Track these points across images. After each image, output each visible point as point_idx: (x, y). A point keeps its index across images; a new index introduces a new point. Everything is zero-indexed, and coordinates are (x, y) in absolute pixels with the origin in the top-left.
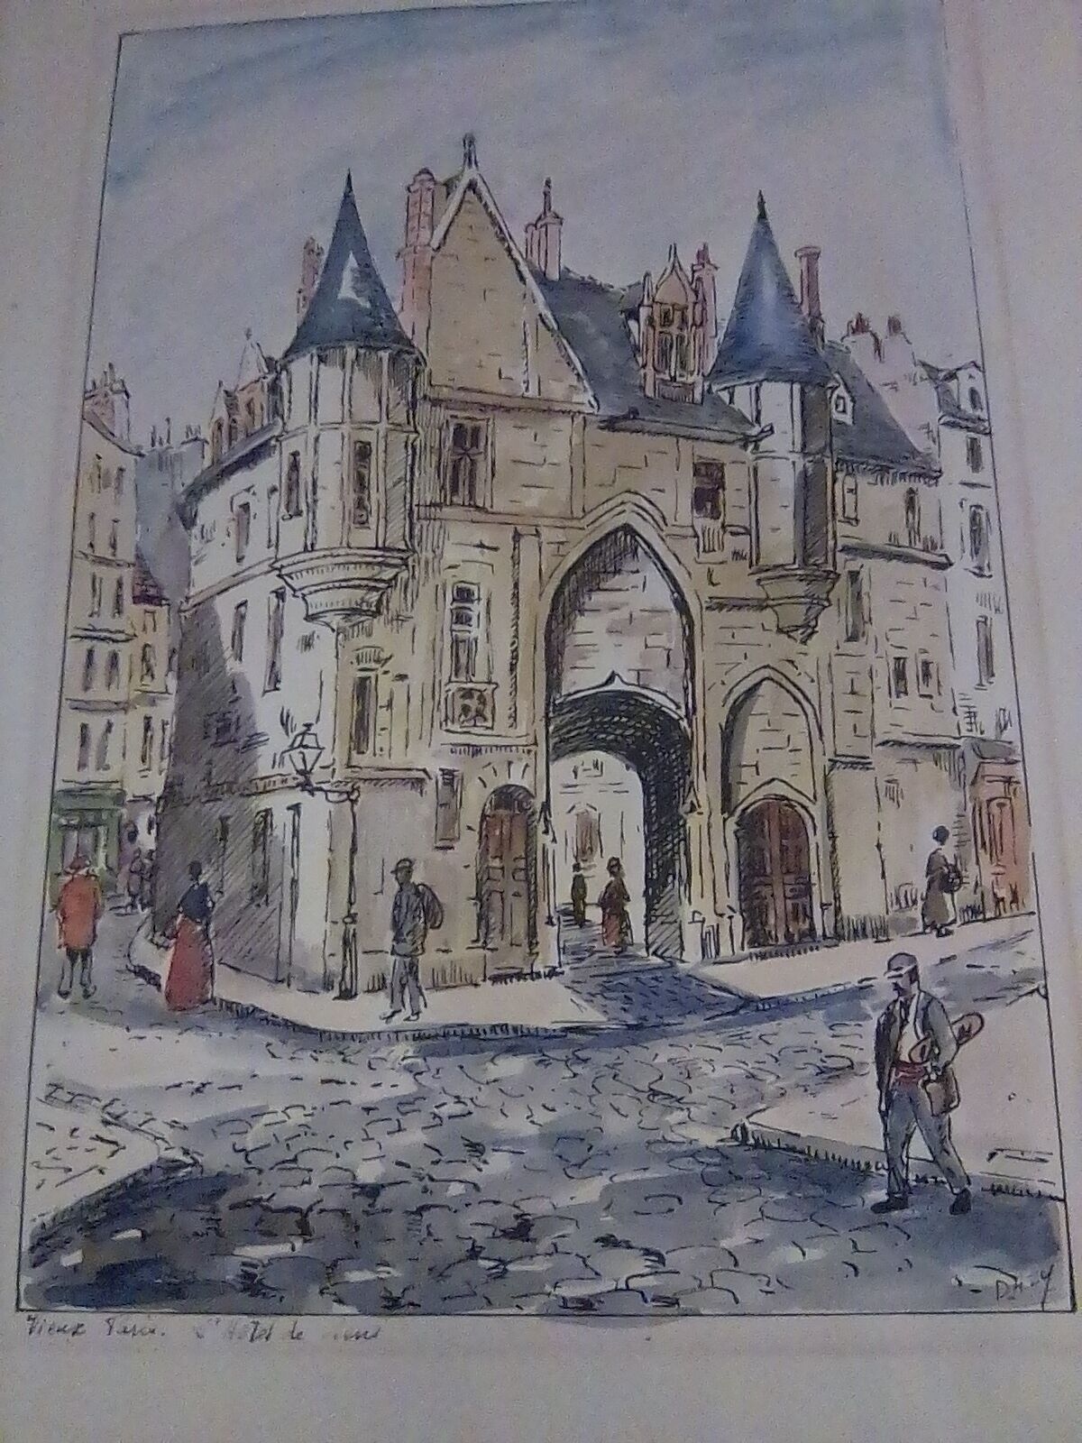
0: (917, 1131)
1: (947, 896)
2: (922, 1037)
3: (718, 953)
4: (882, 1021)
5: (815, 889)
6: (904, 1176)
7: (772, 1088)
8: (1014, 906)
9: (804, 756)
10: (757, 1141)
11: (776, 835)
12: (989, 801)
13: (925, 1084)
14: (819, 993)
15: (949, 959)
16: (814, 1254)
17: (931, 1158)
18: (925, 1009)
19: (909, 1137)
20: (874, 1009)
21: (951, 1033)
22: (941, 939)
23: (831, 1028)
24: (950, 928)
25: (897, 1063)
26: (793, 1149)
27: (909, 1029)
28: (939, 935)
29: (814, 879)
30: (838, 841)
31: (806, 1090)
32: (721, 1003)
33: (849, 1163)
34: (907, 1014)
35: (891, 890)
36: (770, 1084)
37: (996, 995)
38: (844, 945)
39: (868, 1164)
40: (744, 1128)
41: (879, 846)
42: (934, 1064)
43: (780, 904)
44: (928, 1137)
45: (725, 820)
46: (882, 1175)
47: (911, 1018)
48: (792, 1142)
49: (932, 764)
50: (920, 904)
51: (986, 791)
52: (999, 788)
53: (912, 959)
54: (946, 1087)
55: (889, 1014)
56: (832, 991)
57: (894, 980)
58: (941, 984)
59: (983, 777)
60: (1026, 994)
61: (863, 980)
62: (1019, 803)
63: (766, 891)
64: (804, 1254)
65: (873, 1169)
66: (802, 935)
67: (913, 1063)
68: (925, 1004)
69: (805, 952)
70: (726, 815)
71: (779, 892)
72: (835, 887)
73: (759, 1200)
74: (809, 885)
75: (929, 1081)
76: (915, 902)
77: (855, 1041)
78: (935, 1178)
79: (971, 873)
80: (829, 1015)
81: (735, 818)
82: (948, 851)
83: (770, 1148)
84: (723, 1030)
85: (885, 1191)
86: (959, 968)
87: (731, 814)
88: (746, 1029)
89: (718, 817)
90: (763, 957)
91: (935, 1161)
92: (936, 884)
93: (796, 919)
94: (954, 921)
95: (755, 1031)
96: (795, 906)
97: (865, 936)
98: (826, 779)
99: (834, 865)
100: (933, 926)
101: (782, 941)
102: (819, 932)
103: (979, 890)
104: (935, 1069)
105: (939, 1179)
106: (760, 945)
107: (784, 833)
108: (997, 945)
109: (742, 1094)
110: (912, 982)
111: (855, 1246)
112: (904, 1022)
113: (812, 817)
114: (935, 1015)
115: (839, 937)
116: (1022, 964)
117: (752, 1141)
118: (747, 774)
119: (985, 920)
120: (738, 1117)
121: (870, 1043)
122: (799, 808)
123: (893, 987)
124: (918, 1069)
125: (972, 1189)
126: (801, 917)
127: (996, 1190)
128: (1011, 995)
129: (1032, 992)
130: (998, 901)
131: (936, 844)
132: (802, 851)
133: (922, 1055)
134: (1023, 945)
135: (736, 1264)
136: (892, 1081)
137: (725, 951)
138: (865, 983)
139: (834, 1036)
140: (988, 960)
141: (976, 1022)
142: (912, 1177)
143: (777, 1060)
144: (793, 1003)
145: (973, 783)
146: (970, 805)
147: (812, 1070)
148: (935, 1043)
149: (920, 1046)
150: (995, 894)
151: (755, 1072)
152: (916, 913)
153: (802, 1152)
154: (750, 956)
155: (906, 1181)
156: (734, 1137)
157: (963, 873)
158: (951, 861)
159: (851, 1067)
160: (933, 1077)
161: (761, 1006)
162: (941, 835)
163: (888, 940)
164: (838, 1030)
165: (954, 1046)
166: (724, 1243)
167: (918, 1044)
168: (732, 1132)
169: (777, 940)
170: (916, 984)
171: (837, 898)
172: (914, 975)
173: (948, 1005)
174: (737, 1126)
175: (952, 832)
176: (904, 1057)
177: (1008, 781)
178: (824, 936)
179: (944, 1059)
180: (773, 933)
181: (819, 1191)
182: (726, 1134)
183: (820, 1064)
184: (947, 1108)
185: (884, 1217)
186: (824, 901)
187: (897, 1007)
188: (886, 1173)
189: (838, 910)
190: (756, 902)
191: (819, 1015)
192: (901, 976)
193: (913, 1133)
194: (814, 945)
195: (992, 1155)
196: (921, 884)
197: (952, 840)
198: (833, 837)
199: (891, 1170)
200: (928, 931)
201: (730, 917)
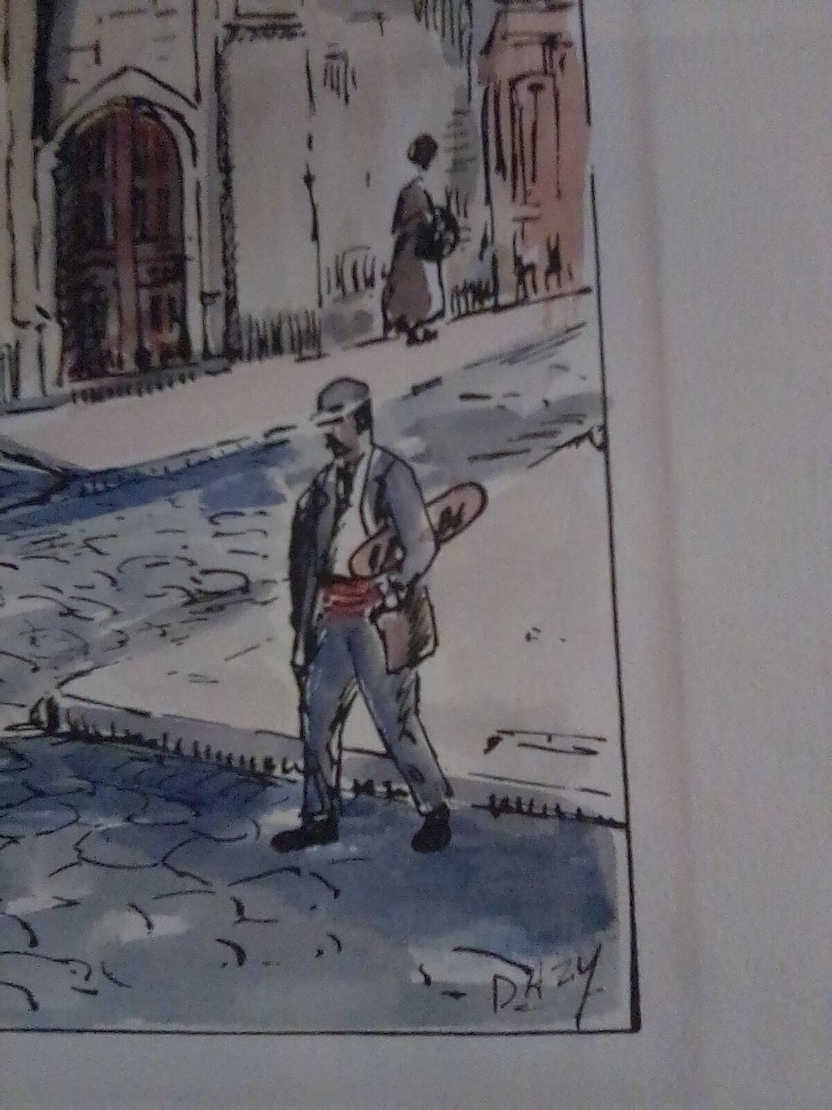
0: (359, 701)
1: (430, 268)
2: (373, 529)
3: (16, 392)
4: (303, 503)
5: (192, 268)
6: (333, 782)
7: (104, 633)
8: (553, 279)
9: (180, 24)
10: (74, 727)
11: (125, 169)
12: (513, 83)
13: (374, 617)
14: (194, 459)
15: (428, 385)
16: (168, 925)
17: (380, 748)
18: (381, 480)
19: (342, 714)
20: (290, 481)
21: (424, 521)
22: (417, 350)
23: (212, 520)
24: (432, 327)
25: (328, 580)
26: (136, 739)
27: (351, 517)
28: (413, 340)
29: (191, 249)
30: (235, 175)
31: (164, 634)
32: (20, 482)
33: (236, 763)
34: (349, 488)
35: (328, 261)
36: (102, 626)
37: (510, 447)
38: (241, 369)
39: (269, 764)
40: (52, 707)
41: (309, 180)
42: (393, 578)
43: (128, 299)
44: (377, 711)
45: (36, 151)
46: (294, 782)
47: (355, 498)
48: (136, 726)
49: (412, 17)
50: (380, 284)
51: (507, 64)
52: (533, 58)
53: (362, 387)
54: (414, 618)
55: (317, 490)
56: (216, 453)
57: (327, 429)
58: (415, 430)
59: (504, 38)
60: (568, 444)
61: (272, 431)
62: (569, 83)
63: (104, 276)
64: (150, 926)
65: (278, 772)
66: (166, 353)
67: (355, 579)
68: (379, 472)
69: (171, 385)
70: (39, 142)
71: (126, 275)
72: (228, 261)
73: (74, 832)
74: (180, 261)
75: (383, 609)
76: (370, 282)
77: (254, 543)
78: (387, 784)
79: (475, 220)
80: (208, 499)
81: (54, 146)
82: (435, 182)
83: (97, 739)
84: (20, 533)
85: (298, 810)
86: (446, 403)
87: (47, 139)
88: (62, 529)
89: (24, 144)
90: (95, 396)
91: (389, 755)
92: (410, 246)
93: (156, 325)
94: (441, 314)
95: (76, 530)
96: (155, 302)
97: (278, 349)
98: (219, 62)
99: (227, 220)
100: (401, 325)
101: (130, 366)
102: (197, 346)
103: (488, 255)
104: (395, 587)
105: (394, 787)
106: (92, 376)
107: (138, 167)
108: (518, 355)
109: (51, 645)
110: (360, 429)
111: (240, 909)
112: (343, 505)
113: (190, 134)
114: (400, 490)
115: (231, 354)
116: (562, 388)
117: (64, 727)
118: (79, 65)
119: (497, 308)
120: (42, 686)
121: (281, 542)
122: (168, 120)
123: (324, 441)
124: (363, 588)
125: (455, 804)
126: (166, 318)
127: (499, 807)
128: (539, 447)
129: (577, 441)
130: (523, 270)
131: (412, 170)
132: (170, 197)
133: (372, 561)
134: (565, 353)
135: (34, 942)
136: (317, 612)
137: (29, 390)
138: (276, 437)
139: (217, 535)
140: (497, 384)
141: (471, 500)
142: (346, 784)
143: (114, 582)
144: (149, 478)
145: (487, 49)
146: (478, 93)
147: (176, 598)
148: (396, 542)
149: (368, 550)
150: (518, 260)
151: (74, 605)
152: (371, 301)
153: (152, 744)
154: (73, 397)
155: (335, 791)
156: (35, 723)
157: (461, 222)
158: (439, 199)
159: (246, 589)
160: (391, 601)
161: (89, 486)
162: (423, 151)
163: (320, 356)
164: (226, 524)
165: (430, 545)
166: (15, 907)
167: (367, 542)
168: (32, 712)
169: (121, 362)
170: (366, 433)
171: (230, 282)
172: (363, 418)
173: (422, 470)
174: (40, 702)
175: (442, 143)
176: (340, 568)
177: (550, 42)
178: (206, 354)
179: (413, 565)
180: (115, 352)
181: (183, 813)
182: (22, 717)
183: (192, 587)
184: (414, 659)
185: (292, 857)
186: (207, 289)
187: (332, 478)
188: (300, 778)
189: (231, 304)
190: (86, 298)
191: (191, 499)
192: (339, 421)
193: (350, 705)
194: (186, 371)
195: (493, 742)
196: (382, 247)
197: (443, 160)
198: (226, 167)
199: (311, 771)
200: (392, 334)
201: (40, 328)
